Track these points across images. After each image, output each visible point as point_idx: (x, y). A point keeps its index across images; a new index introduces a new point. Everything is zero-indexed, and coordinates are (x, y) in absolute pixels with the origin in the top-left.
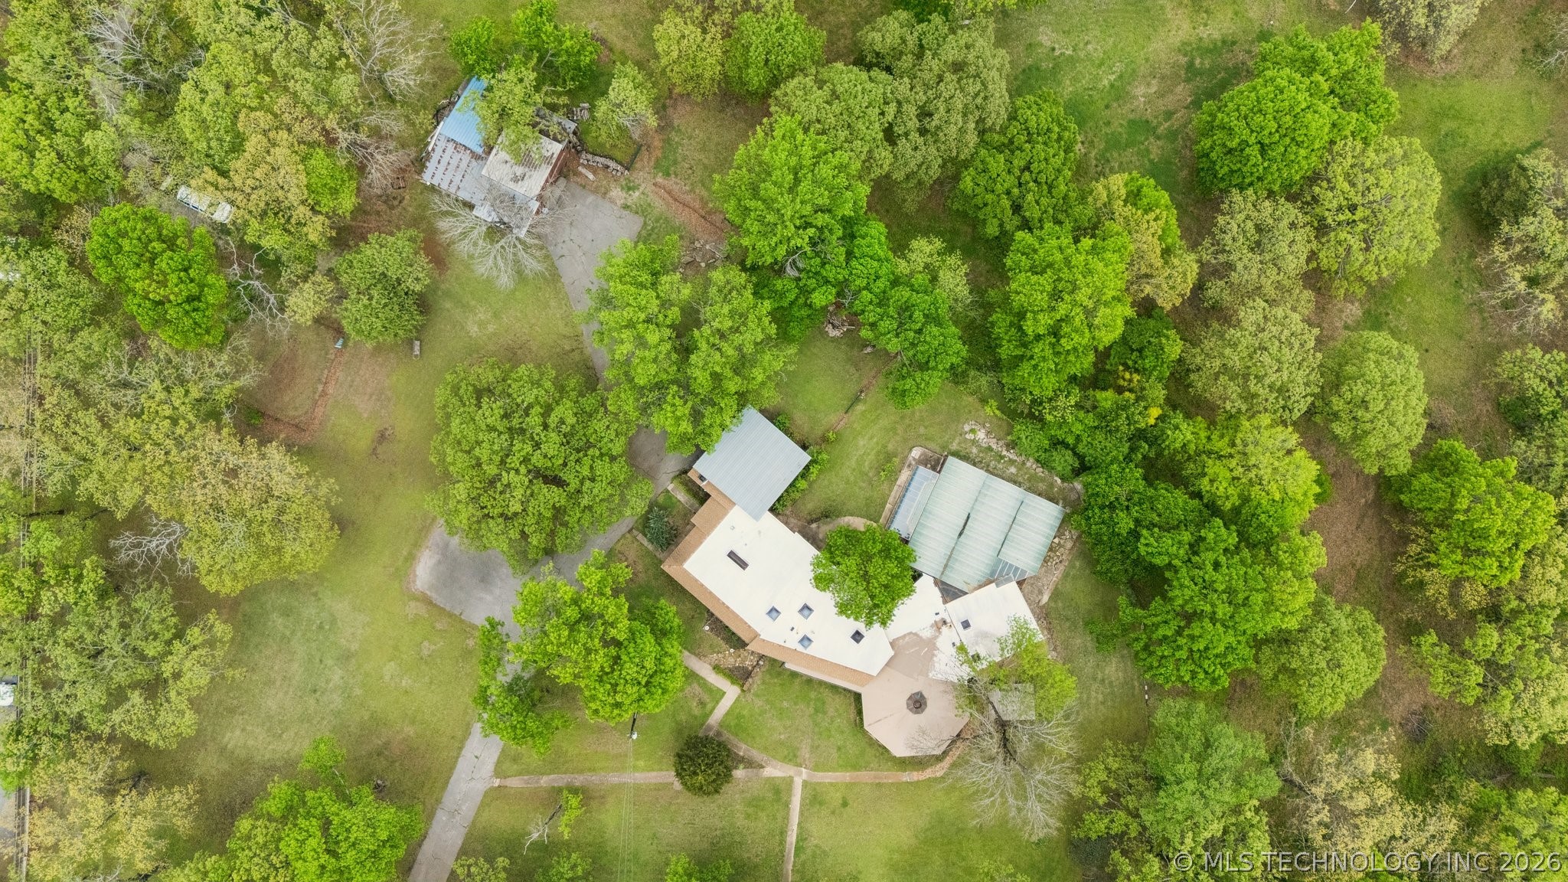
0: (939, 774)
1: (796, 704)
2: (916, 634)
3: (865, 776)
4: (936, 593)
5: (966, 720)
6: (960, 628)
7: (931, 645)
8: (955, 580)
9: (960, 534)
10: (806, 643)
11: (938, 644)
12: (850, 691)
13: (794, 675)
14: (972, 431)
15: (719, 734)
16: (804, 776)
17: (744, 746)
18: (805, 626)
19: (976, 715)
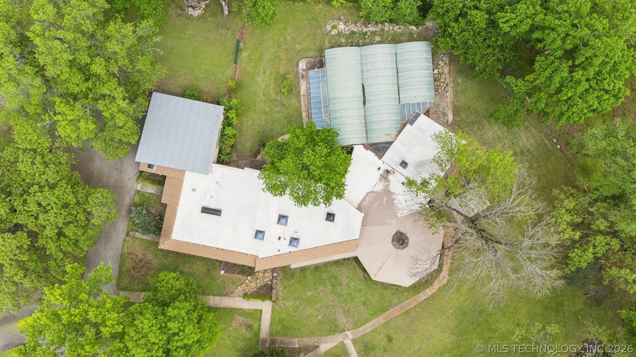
0: (445, 282)
1: (316, 289)
2: (372, 192)
3: (394, 312)
4: (370, 154)
5: (442, 232)
6: (401, 169)
7: (387, 192)
8: (379, 138)
9: (364, 103)
10: (295, 243)
11: (392, 190)
12: (348, 259)
13: (303, 269)
14: (334, 27)
15: (273, 342)
16: (351, 337)
17: (296, 340)
18: (287, 231)
19: (448, 224)
